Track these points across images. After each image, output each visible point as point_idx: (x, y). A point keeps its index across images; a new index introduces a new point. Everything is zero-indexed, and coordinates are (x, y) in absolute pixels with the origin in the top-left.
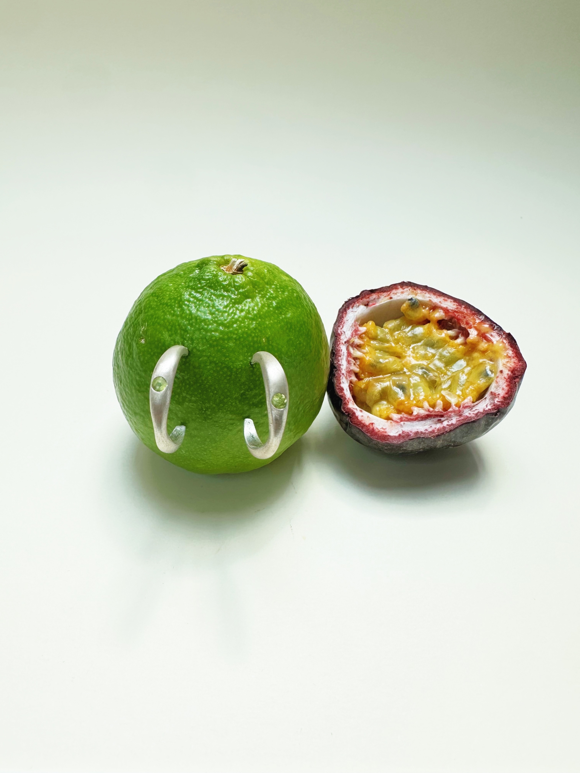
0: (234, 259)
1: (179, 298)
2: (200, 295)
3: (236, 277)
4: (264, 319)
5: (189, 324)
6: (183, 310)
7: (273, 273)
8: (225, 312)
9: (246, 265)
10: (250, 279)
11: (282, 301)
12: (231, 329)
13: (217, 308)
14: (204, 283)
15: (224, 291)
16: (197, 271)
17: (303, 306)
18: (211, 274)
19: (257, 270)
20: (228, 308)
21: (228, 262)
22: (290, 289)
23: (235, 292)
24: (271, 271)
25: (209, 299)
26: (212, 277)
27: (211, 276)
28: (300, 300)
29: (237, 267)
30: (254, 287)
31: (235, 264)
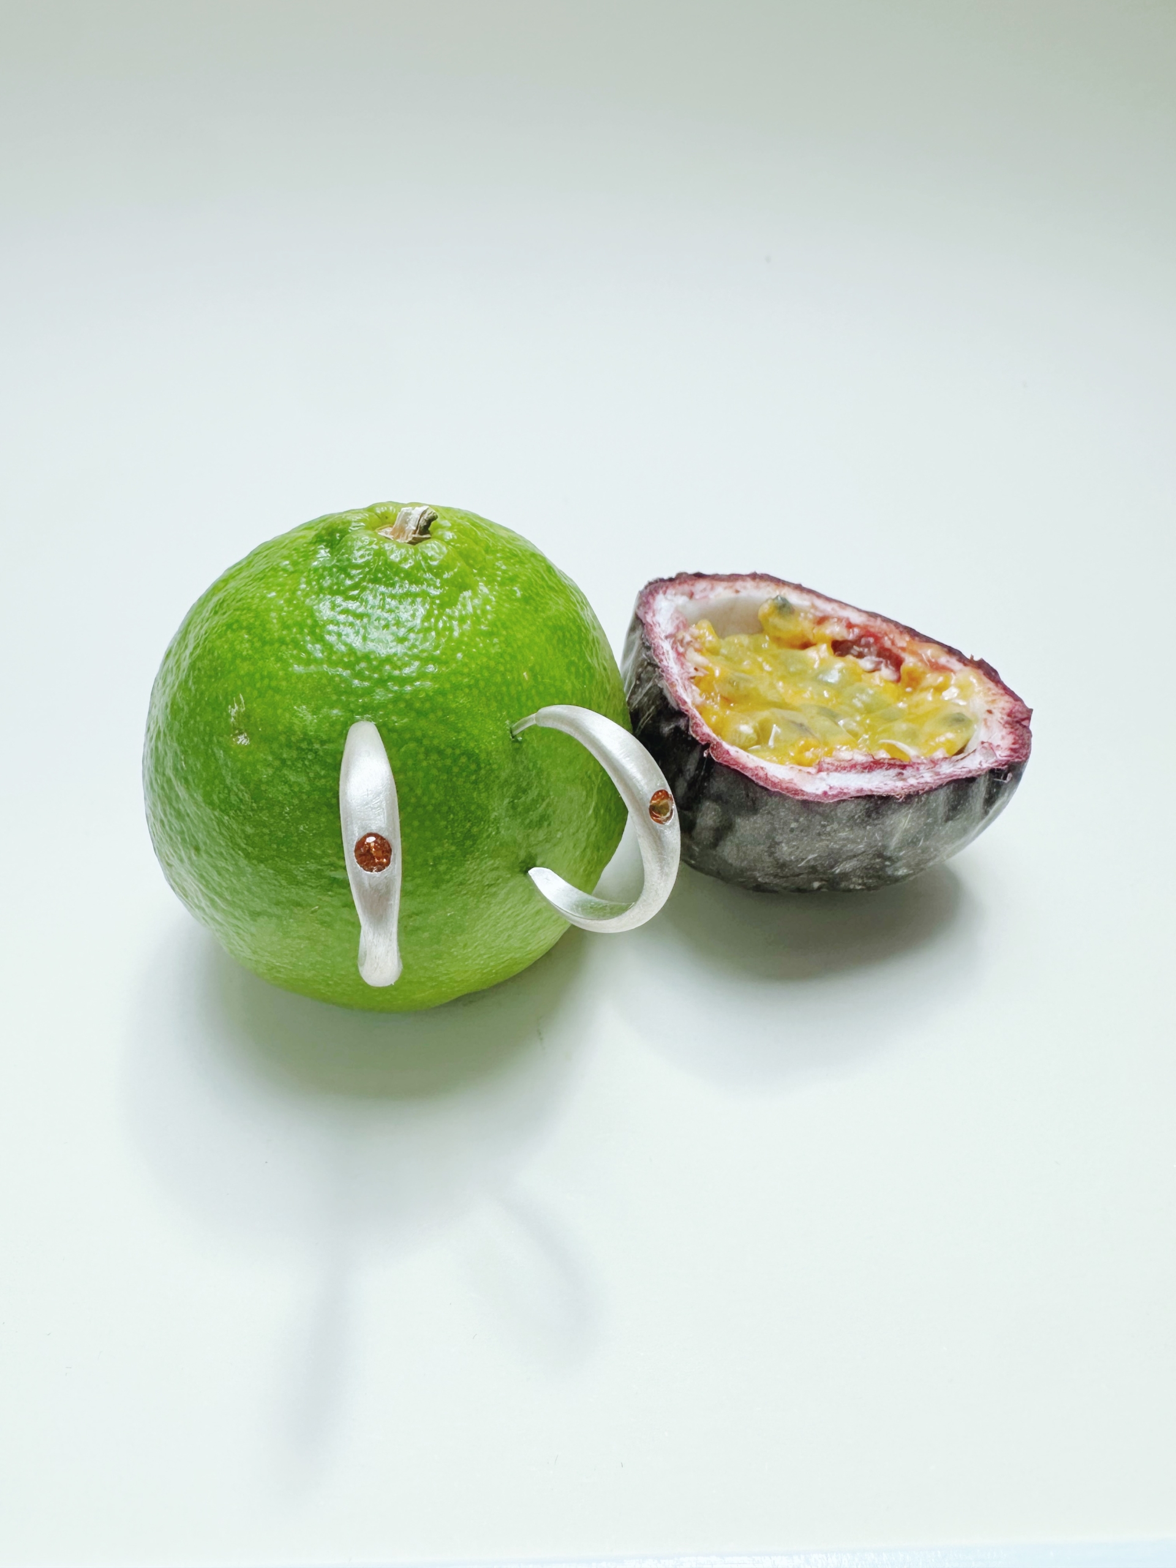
1: (309, 622)
2: (358, 604)
3: (425, 548)
4: (511, 629)
5: (354, 675)
6: (329, 647)
9: (433, 519)
10: (454, 546)
11: (529, 584)
13: (409, 625)
14: (359, 574)
15: (411, 583)
16: (323, 553)
18: (368, 552)
19: (458, 527)
20: (433, 620)
21: (388, 517)
23: (435, 582)
25: (383, 608)
26: (371, 557)
27: (369, 555)
29: (417, 526)
30: (467, 563)
31: (410, 520)
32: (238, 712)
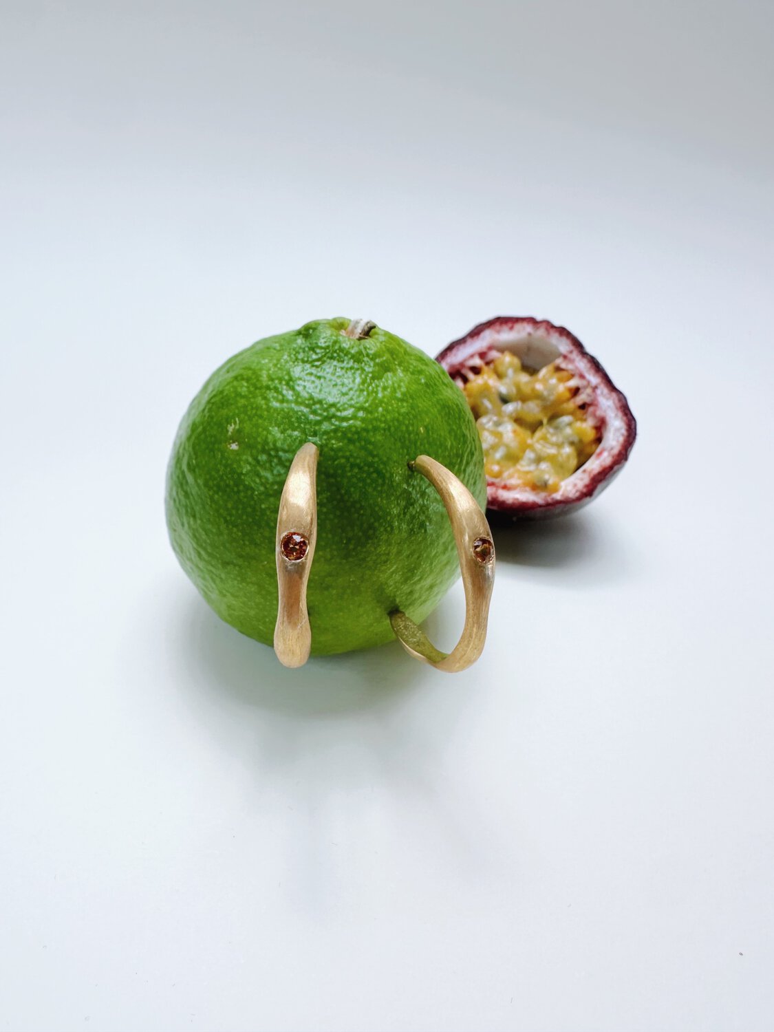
2: (319, 370)
3: (366, 343)
4: (415, 399)
5: (311, 412)
9: (374, 327)
10: (383, 345)
14: (322, 353)
15: (354, 362)
16: (302, 340)
18: (328, 341)
20: (366, 385)
21: (346, 325)
23: (370, 363)
25: (334, 374)
26: (331, 343)
29: (363, 330)
31: (358, 326)
32: (234, 429)
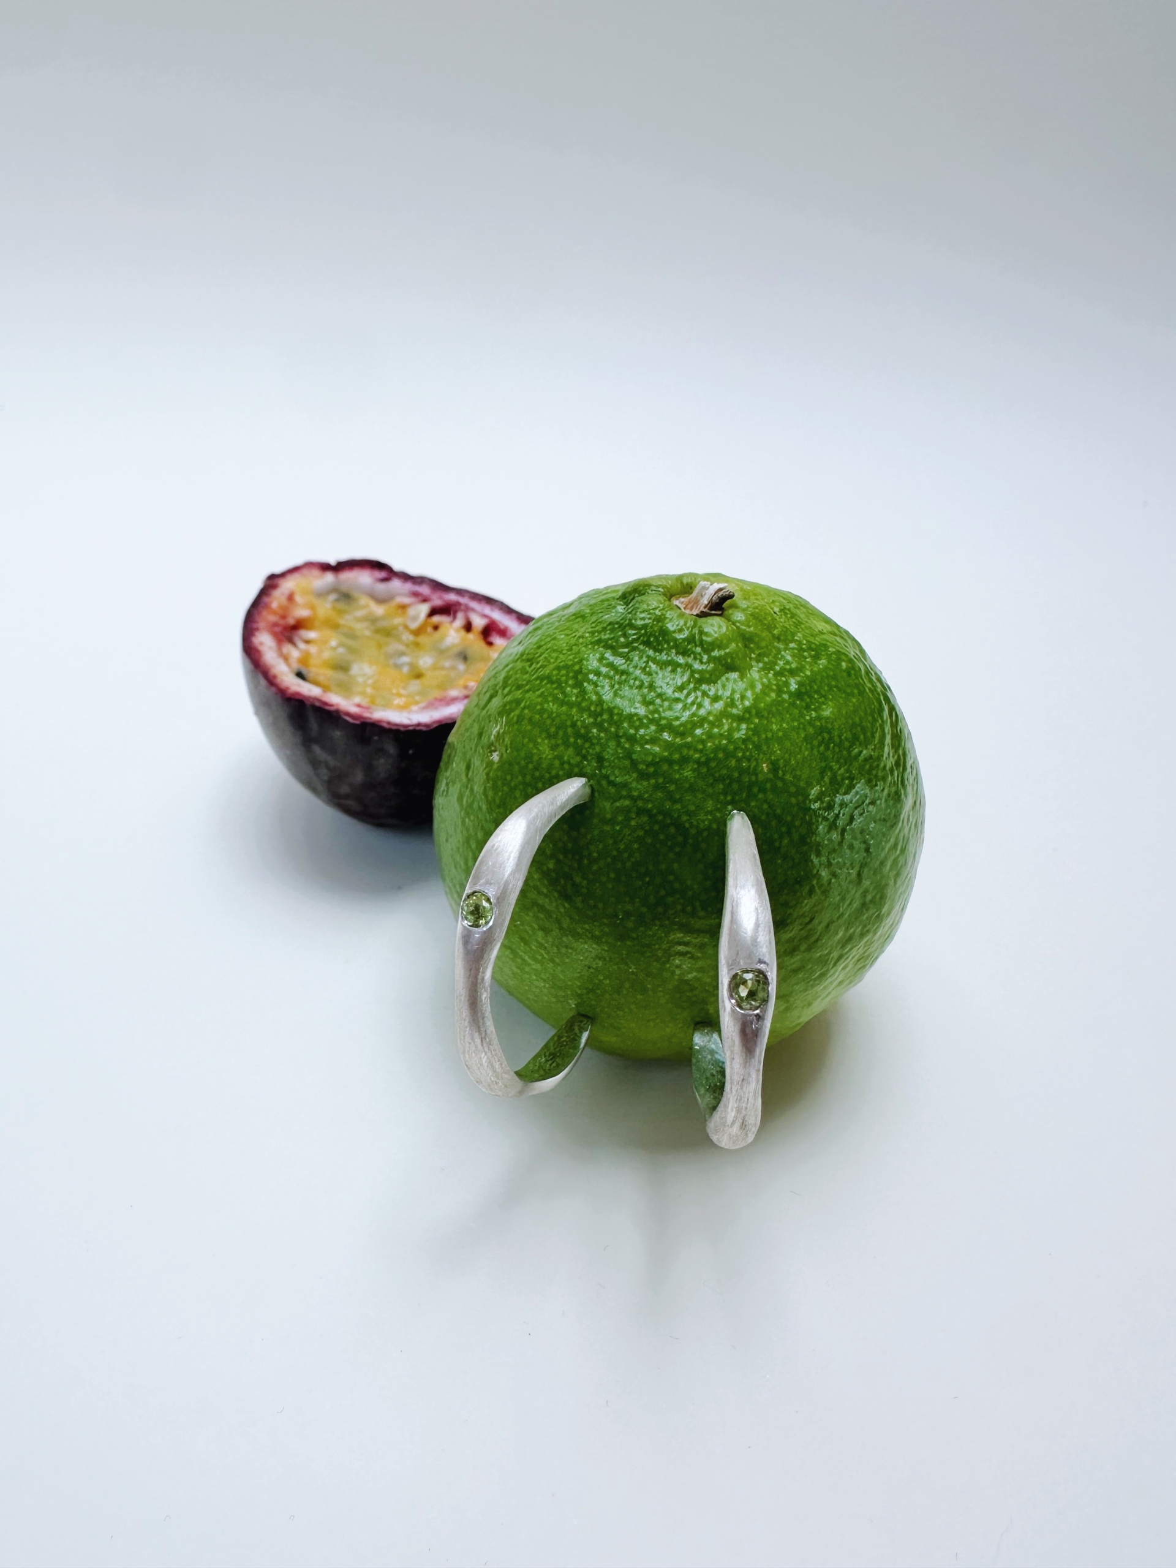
0: (703, 583)
1: (577, 667)
2: (624, 661)
3: (706, 623)
4: (767, 719)
5: (595, 724)
6: (583, 692)
7: (793, 616)
8: (677, 700)
9: (731, 597)
10: (738, 628)
11: (812, 680)
12: (689, 739)
13: (659, 690)
14: (634, 634)
15: (677, 653)
16: (620, 609)
17: (862, 693)
18: (649, 616)
19: (757, 608)
20: (685, 692)
21: (691, 588)
22: (834, 653)
23: (702, 657)
24: (789, 610)
25: (643, 669)
26: (650, 621)
27: (650, 619)
28: (857, 678)
29: (711, 601)
30: (746, 646)
31: (705, 595)
32: (498, 732)
